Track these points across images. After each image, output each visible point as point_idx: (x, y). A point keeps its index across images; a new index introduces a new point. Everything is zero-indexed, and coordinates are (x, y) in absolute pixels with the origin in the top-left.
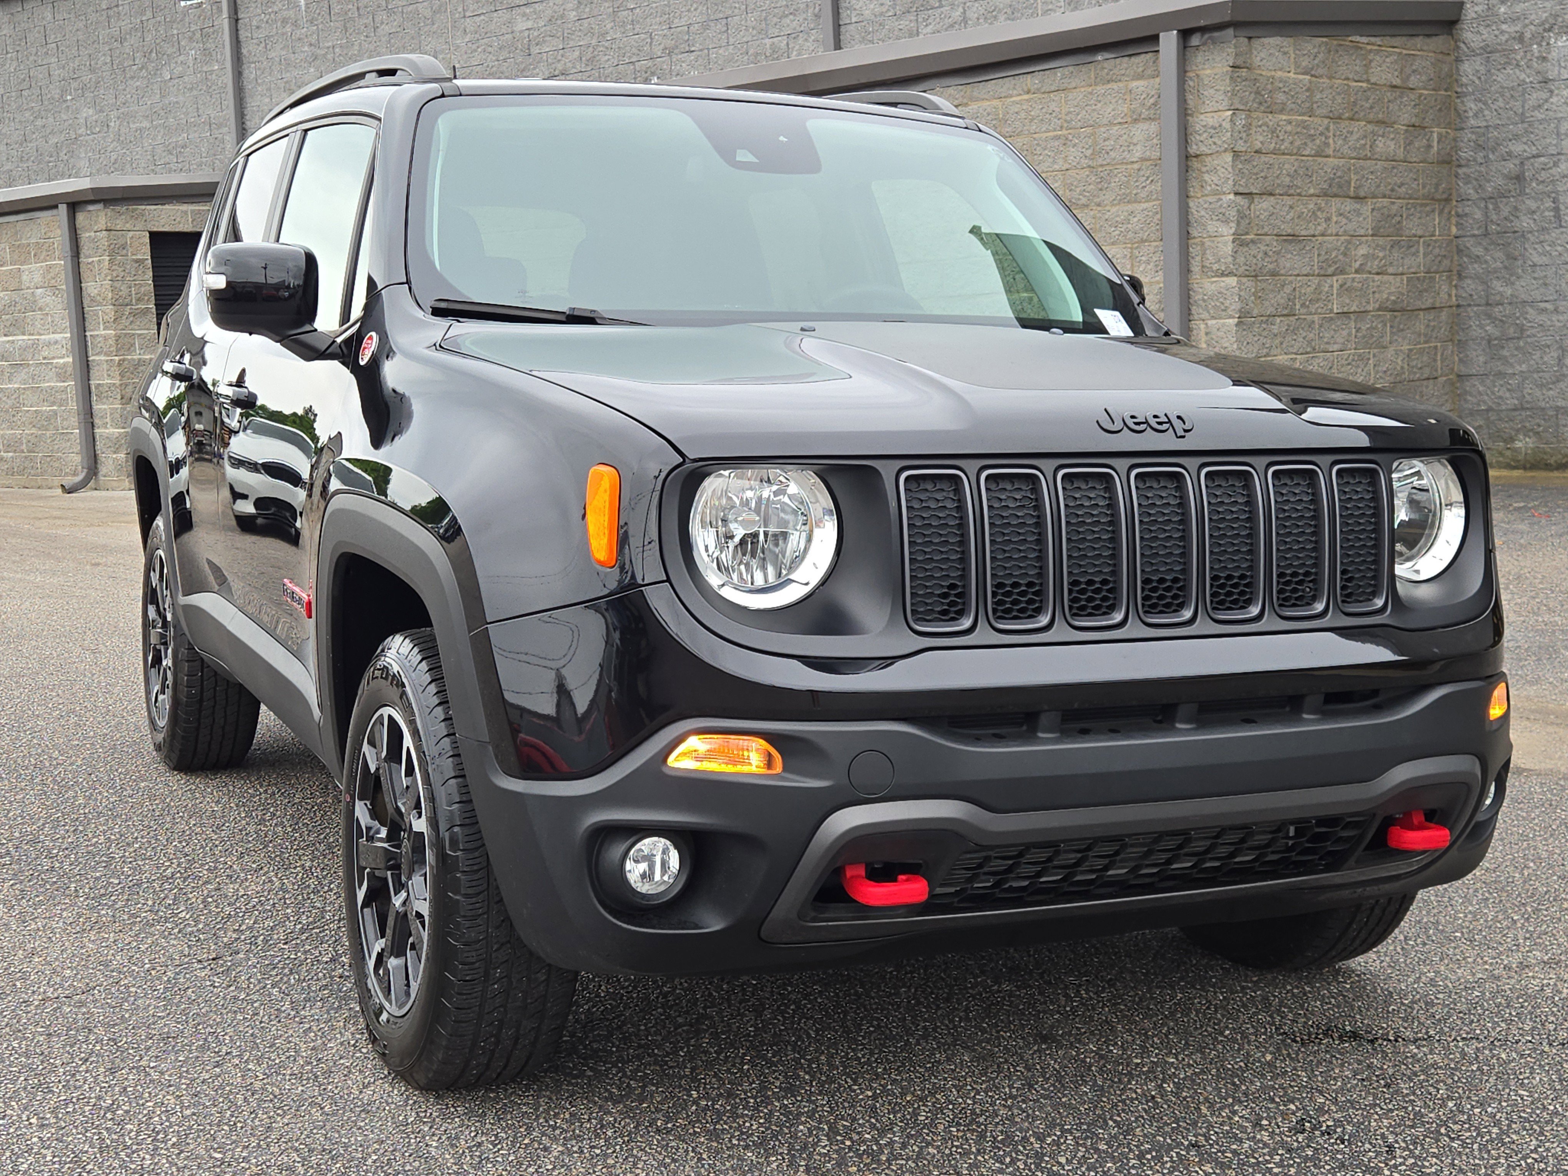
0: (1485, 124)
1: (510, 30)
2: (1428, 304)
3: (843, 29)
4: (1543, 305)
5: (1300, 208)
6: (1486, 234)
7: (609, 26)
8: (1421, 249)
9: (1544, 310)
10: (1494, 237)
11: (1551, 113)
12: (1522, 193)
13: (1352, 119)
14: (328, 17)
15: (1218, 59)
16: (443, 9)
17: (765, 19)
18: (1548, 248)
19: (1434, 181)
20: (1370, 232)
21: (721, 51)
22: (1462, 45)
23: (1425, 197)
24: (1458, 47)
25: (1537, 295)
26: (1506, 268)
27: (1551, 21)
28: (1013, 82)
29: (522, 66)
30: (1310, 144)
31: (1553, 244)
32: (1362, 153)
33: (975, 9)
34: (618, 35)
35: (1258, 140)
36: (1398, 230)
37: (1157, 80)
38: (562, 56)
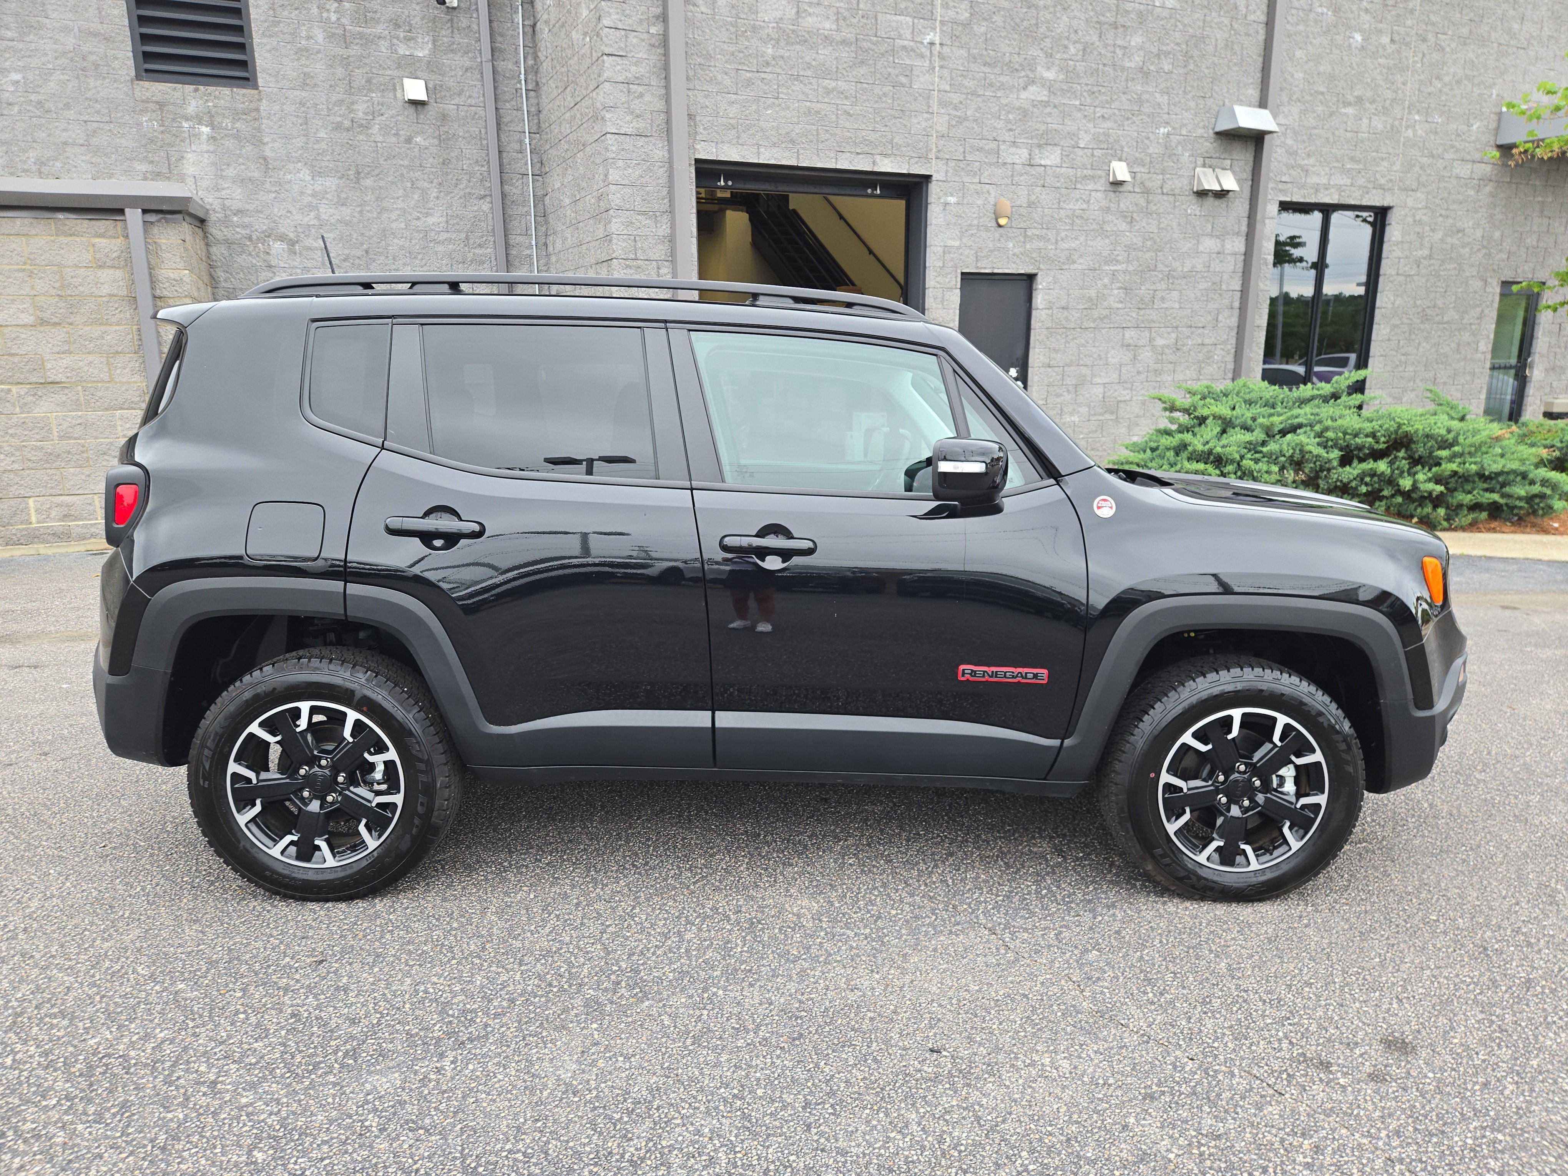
0: (231, 286)
15: (171, 233)
22: (211, 236)
24: (209, 236)
27: (269, 231)
37: (125, 241)
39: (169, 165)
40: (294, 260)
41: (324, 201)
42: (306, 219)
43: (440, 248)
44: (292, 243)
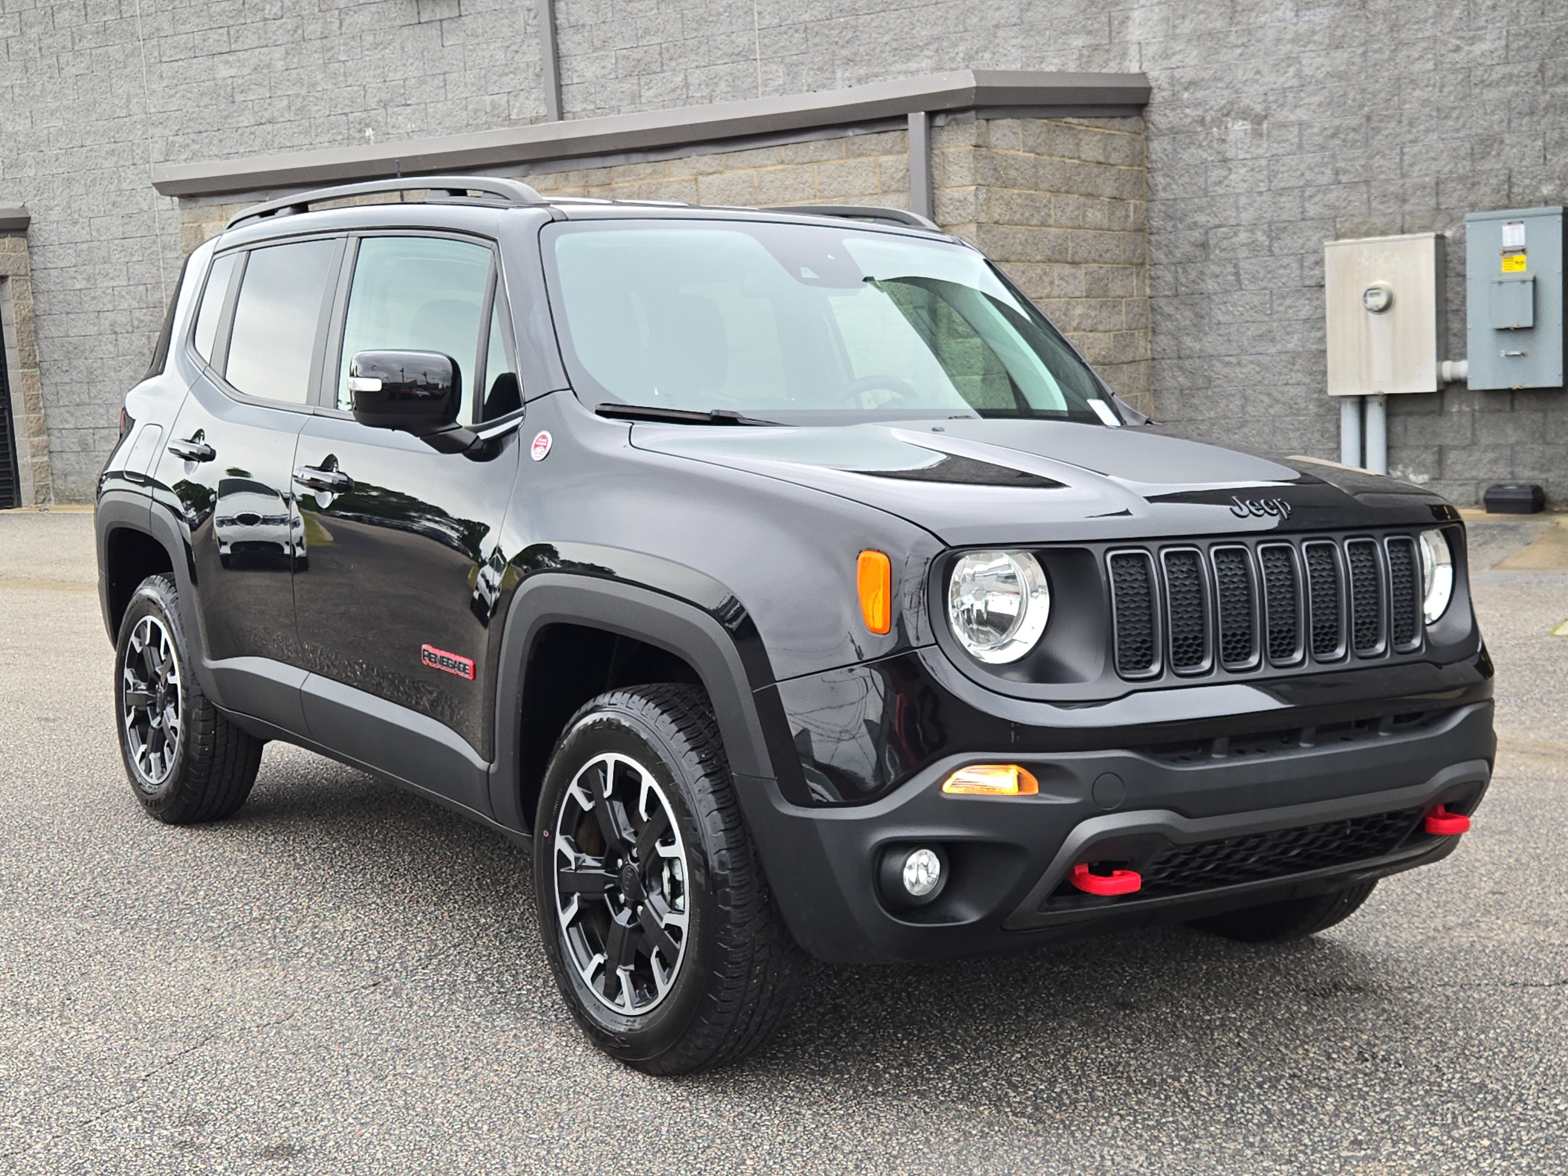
0: (1172, 197)
1: (211, 77)
2: (1130, 358)
3: (564, 89)
4: (1227, 359)
5: (1031, 273)
6: (1176, 295)
7: (319, 77)
8: (1124, 309)
9: (1228, 364)
10: (1183, 297)
11: (1230, 189)
12: (1207, 259)
13: (1067, 192)
14: (6, 56)
15: (961, 138)
16: (137, 53)
17: (485, 76)
18: (1231, 309)
19: (1132, 247)
20: (1084, 294)
21: (440, 105)
22: (1151, 126)
23: (1126, 262)
24: (1147, 128)
25: (1222, 350)
26: (1194, 325)
27: (1229, 107)
28: (767, 153)
29: (225, 113)
30: (1036, 215)
31: (1235, 305)
32: (1076, 223)
33: (696, 76)
34: (330, 86)
35: (997, 211)
36: (1105, 292)
37: (905, 156)
38: (269, 104)
39: (1110, 32)
40: (1259, 146)
41: (1311, 47)
42: (1282, 80)
43: (1491, 95)
44: (1258, 120)
